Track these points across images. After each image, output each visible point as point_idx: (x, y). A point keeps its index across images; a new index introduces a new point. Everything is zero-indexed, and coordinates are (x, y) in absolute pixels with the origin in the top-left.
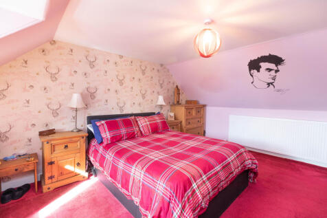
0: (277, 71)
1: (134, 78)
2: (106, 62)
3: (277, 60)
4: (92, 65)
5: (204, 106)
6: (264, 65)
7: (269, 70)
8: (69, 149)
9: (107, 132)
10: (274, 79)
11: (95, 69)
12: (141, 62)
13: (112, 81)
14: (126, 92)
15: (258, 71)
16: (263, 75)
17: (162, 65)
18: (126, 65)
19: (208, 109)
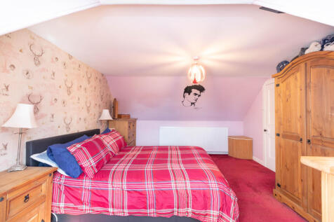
0: (199, 96)
1: (81, 86)
2: (54, 60)
3: (201, 89)
4: (37, 59)
5: (136, 119)
6: (194, 91)
7: (196, 94)
8: (31, 200)
9: (91, 159)
10: (196, 100)
11: (41, 67)
12: (88, 68)
13: (60, 87)
14: (74, 103)
15: (189, 94)
16: (191, 97)
17: (103, 75)
18: (74, 69)
19: (138, 122)
